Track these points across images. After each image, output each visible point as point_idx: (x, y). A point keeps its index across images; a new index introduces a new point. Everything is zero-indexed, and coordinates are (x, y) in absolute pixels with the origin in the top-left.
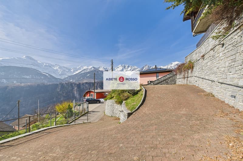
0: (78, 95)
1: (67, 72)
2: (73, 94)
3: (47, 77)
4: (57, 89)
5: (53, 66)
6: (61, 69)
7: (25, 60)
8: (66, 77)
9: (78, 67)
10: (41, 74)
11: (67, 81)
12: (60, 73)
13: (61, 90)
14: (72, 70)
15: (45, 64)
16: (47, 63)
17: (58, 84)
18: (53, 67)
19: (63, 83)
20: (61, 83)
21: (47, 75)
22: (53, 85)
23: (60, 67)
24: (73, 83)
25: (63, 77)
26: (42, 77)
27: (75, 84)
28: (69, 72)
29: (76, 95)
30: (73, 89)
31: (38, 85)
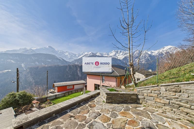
0: (80, 74)
1: (74, 57)
2: (77, 73)
3: (61, 60)
4: (67, 69)
5: (65, 52)
6: (69, 55)
7: (48, 48)
8: (73, 60)
9: (81, 53)
10: (57, 59)
11: (73, 63)
12: (69, 58)
13: (69, 70)
14: (77, 56)
15: (60, 51)
16: (61, 51)
17: (67, 66)
18: (65, 54)
19: (70, 65)
20: (69, 65)
21: (61, 59)
22: (64, 66)
23: (69, 54)
24: (77, 65)
25: (71, 61)
26: (58, 61)
27: (78, 66)
28: (75, 56)
29: (79, 74)
30: (77, 69)
31: (55, 66)
